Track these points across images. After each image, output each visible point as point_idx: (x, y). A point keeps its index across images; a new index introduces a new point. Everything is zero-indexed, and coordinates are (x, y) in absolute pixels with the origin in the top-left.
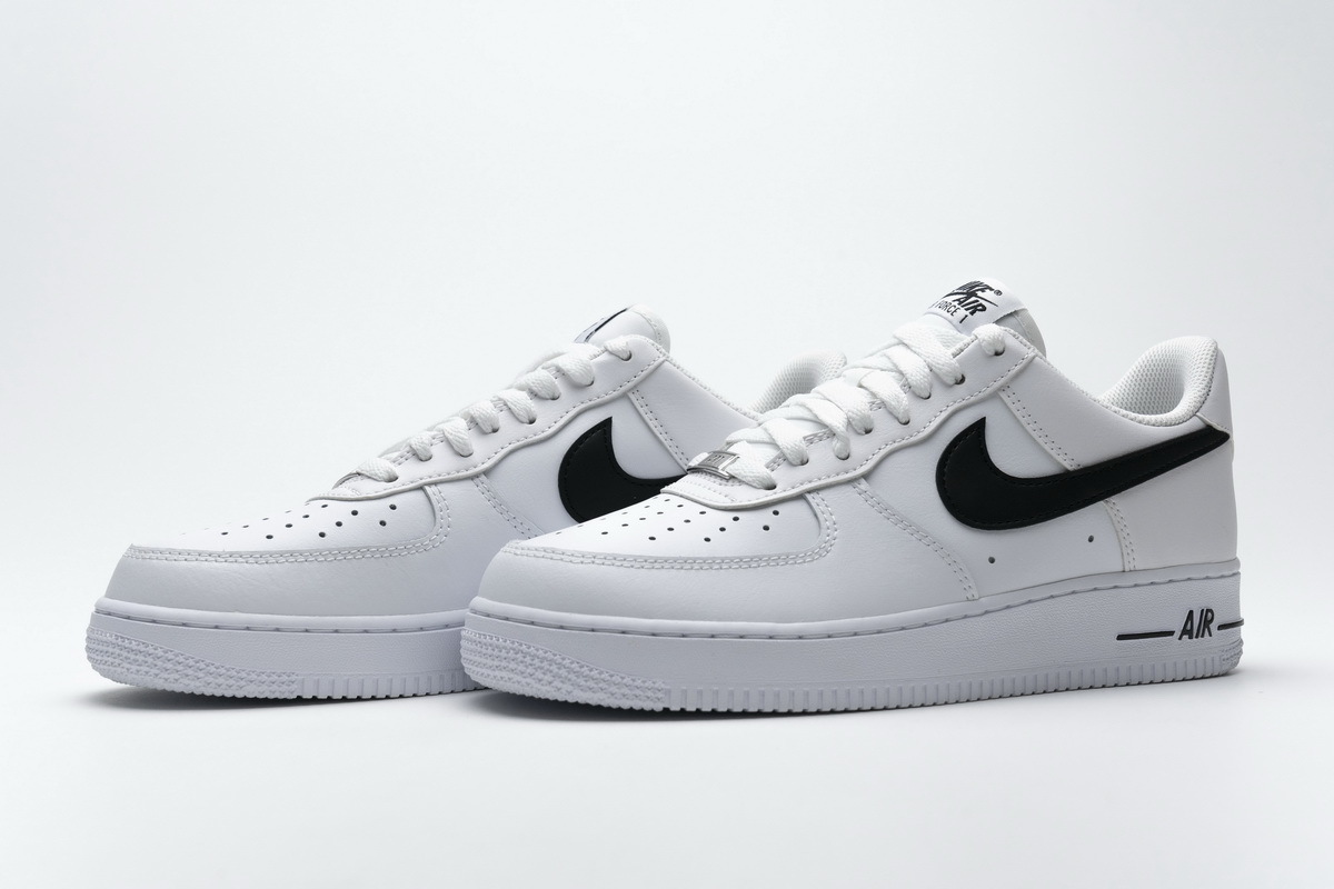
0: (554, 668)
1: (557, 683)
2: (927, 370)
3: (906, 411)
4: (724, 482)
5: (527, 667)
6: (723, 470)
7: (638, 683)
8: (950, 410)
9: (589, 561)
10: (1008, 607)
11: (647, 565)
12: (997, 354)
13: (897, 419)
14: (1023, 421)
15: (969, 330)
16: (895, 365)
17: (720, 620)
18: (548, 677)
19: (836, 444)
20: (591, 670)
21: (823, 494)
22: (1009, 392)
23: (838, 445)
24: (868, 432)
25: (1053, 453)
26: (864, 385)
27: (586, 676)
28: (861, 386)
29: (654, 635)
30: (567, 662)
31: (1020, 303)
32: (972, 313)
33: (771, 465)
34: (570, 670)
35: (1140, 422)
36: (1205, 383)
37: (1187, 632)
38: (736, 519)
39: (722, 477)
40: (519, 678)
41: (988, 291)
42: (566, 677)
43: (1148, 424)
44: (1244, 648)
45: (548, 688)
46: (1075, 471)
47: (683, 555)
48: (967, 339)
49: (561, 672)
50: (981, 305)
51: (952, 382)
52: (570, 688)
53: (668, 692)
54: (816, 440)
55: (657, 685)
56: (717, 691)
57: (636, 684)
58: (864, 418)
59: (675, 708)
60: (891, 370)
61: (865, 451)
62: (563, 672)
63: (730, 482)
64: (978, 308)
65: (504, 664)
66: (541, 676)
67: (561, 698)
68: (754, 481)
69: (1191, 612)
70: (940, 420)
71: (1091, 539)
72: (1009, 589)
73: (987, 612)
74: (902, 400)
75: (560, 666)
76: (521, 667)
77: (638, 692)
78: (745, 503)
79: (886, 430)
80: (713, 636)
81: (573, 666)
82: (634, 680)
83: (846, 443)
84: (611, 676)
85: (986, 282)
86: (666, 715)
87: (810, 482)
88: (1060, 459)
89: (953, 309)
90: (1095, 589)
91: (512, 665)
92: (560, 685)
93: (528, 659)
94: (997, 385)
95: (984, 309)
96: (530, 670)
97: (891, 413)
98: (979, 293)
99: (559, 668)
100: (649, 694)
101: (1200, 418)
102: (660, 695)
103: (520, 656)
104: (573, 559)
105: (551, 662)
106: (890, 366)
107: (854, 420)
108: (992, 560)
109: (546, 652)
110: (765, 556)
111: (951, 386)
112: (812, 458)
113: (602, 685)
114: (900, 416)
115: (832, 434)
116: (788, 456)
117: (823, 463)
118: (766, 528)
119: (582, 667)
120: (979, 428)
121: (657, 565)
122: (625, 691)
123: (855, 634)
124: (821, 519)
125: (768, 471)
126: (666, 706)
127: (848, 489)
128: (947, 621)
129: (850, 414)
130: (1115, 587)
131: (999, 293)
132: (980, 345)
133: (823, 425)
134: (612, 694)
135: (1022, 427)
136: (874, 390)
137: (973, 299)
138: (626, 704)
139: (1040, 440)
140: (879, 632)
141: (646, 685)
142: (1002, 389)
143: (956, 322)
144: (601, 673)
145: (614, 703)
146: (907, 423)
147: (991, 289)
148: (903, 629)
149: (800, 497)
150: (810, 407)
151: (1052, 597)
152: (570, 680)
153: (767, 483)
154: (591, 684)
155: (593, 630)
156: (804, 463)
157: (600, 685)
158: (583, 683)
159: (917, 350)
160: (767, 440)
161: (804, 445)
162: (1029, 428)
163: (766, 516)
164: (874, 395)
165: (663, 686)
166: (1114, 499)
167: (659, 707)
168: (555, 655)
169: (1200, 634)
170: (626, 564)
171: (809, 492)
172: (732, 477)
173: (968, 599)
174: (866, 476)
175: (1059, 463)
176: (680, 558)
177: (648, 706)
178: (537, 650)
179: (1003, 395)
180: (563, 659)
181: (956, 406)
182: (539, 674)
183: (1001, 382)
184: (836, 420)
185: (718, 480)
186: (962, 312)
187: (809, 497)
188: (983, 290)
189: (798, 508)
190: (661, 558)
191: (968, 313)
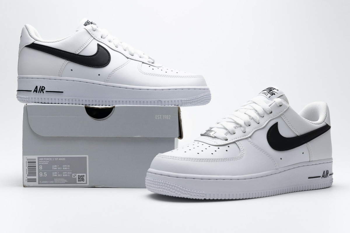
0: (176, 188)
1: (176, 192)
2: (263, 110)
3: (259, 120)
4: (213, 138)
5: (168, 188)
6: (212, 135)
7: (198, 192)
8: (269, 120)
9: (183, 159)
10: (285, 171)
11: (198, 161)
12: (280, 106)
13: (256, 122)
14: (287, 123)
15: (272, 100)
16: (254, 108)
17: (218, 175)
18: (174, 191)
19: (242, 129)
20: (186, 189)
21: (240, 142)
22: (283, 116)
23: (243, 129)
24: (249, 125)
25: (294, 131)
26: (246, 113)
27: (184, 190)
28: (245, 114)
29: (202, 179)
30: (179, 187)
31: (283, 93)
32: (272, 95)
33: (226, 134)
34: (180, 189)
35: (312, 123)
36: (325, 113)
37: (323, 176)
38: (219, 148)
39: (212, 137)
40: (166, 191)
41: (275, 90)
42: (179, 191)
43: (314, 124)
44: (333, 180)
45: (174, 194)
46: (300, 136)
47: (207, 158)
48: (272, 102)
49: (177, 189)
50: (274, 93)
51: (269, 113)
52: (180, 193)
53: (206, 194)
54: (237, 127)
55: (203, 193)
56: (218, 194)
57: (197, 192)
58: (249, 122)
59: (207, 198)
60: (253, 110)
61: (250, 131)
62: (178, 189)
63: (215, 139)
64: (273, 94)
65: (161, 187)
66: (172, 190)
67: (177, 196)
68: (222, 138)
69: (324, 171)
70: (267, 123)
71: (303, 153)
72: (285, 166)
73: (280, 172)
74: (257, 118)
75: (177, 187)
76: (166, 188)
77: (198, 194)
78: (220, 144)
79: (254, 125)
80: (217, 179)
81: (181, 187)
82: (197, 191)
83: (245, 129)
84: (191, 190)
85: (274, 87)
86: (205, 200)
87: (236, 139)
88: (296, 133)
89: (267, 94)
90: (303, 166)
91: (164, 187)
92: (177, 193)
93: (168, 186)
94: (280, 114)
95: (275, 94)
96: (169, 189)
97: (255, 121)
98: (273, 90)
99: (177, 188)
100: (201, 195)
101: (325, 122)
102: (204, 195)
103: (166, 185)
104: (179, 159)
105: (175, 187)
106: (252, 109)
107: (246, 122)
108: (281, 159)
109: (173, 184)
110: (227, 158)
111: (269, 114)
112: (236, 132)
113: (189, 193)
114: (257, 122)
115: (241, 126)
116: (230, 132)
117: (239, 134)
118: (227, 151)
119: (183, 188)
120: (276, 125)
121: (201, 161)
122: (195, 194)
123: (251, 178)
124: (240, 148)
125: (225, 135)
126: (205, 198)
127: (246, 141)
128: (271, 175)
129: (245, 121)
130: (308, 165)
131: (278, 90)
132: (276, 103)
133: (238, 124)
134: (191, 195)
135: (287, 124)
136: (250, 115)
137: (271, 92)
138: (194, 198)
139: (291, 128)
140: (257, 178)
141: (200, 192)
142: (282, 115)
143: (268, 97)
144: (188, 189)
145: (191, 197)
146: (259, 123)
147: (276, 89)
148: (262, 177)
149: (234, 142)
150: (233, 119)
151: (294, 168)
152: (180, 191)
153: (225, 139)
154: (186, 192)
155: (186, 178)
156: (234, 133)
157: (188, 193)
158: (184, 192)
159: (259, 105)
160: (223, 127)
161: (234, 129)
162: (288, 125)
163: (226, 148)
164: (250, 116)
165: (205, 193)
166: (308, 143)
167: (203, 198)
168: (176, 185)
169: (326, 177)
170: (193, 160)
171: (236, 141)
172: (215, 137)
173: (276, 169)
174: (250, 137)
175: (296, 134)
176: (207, 159)
177: (200, 198)
178: (171, 183)
179: (282, 116)
180: (178, 186)
181: (270, 119)
182: (171, 190)
183: (282, 113)
184: (242, 123)
185: (211, 138)
186: (269, 95)
187: (236, 142)
188: (274, 89)
189: (233, 145)
190: (202, 159)
191: (271, 95)
